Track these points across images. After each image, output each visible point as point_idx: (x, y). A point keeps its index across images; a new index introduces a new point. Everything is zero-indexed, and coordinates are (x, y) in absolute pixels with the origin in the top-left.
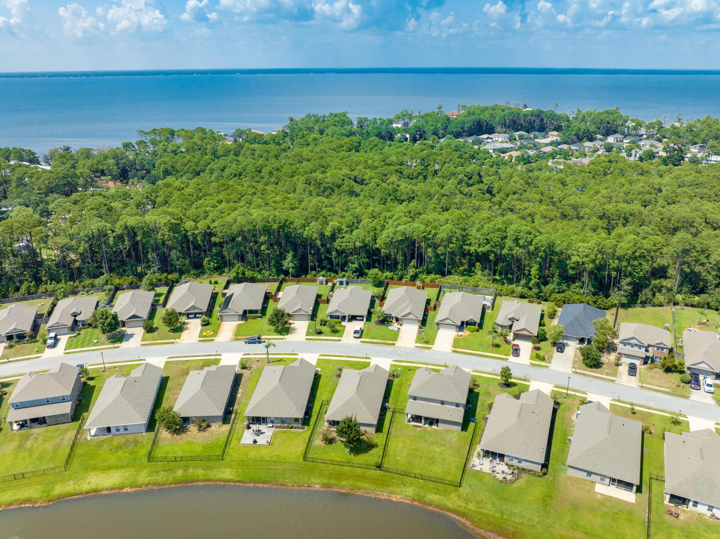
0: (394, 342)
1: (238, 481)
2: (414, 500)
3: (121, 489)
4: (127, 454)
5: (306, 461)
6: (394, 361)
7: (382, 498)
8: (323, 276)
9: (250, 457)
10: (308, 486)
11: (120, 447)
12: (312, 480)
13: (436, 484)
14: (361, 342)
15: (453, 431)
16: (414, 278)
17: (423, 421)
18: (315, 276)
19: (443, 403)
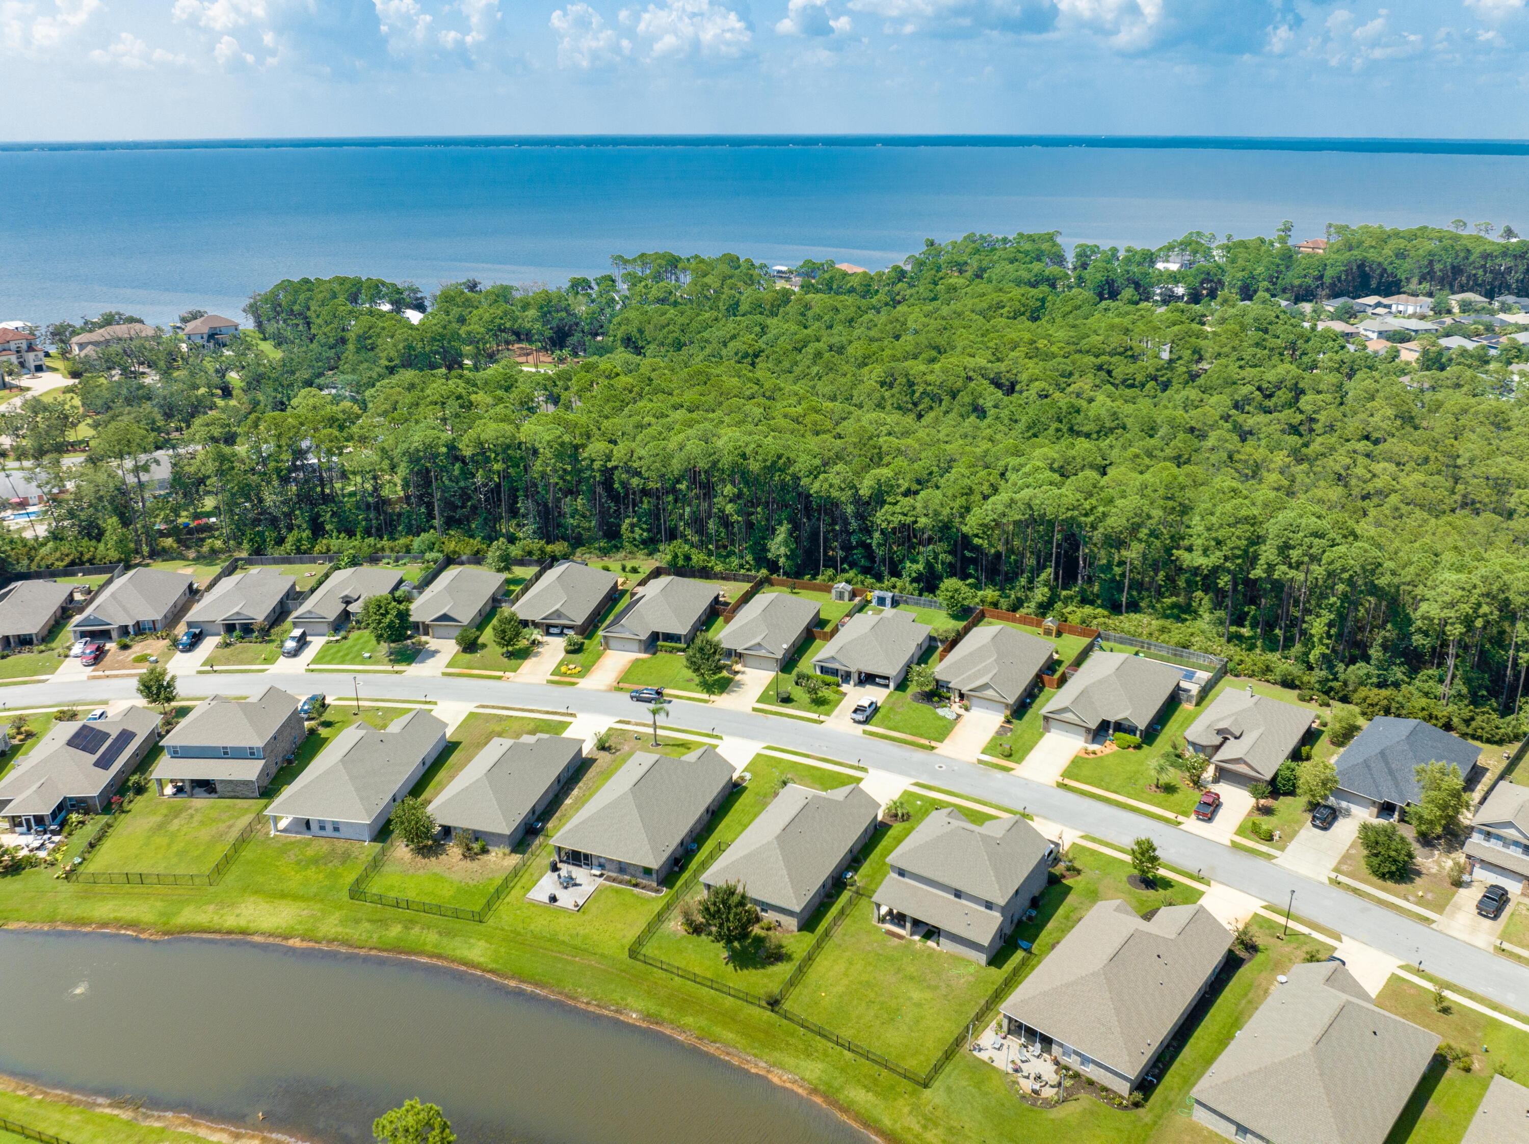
0: (933, 744)
1: (491, 971)
2: (815, 1091)
3: (286, 938)
4: (321, 876)
5: (635, 958)
6: (917, 784)
7: (753, 1070)
8: (848, 582)
9: (532, 927)
10: (617, 1011)
11: (315, 861)
12: (629, 1000)
13: (876, 1067)
14: (865, 732)
15: (969, 962)
16: (1044, 608)
17: (908, 925)
18: (832, 579)
19: (958, 894)
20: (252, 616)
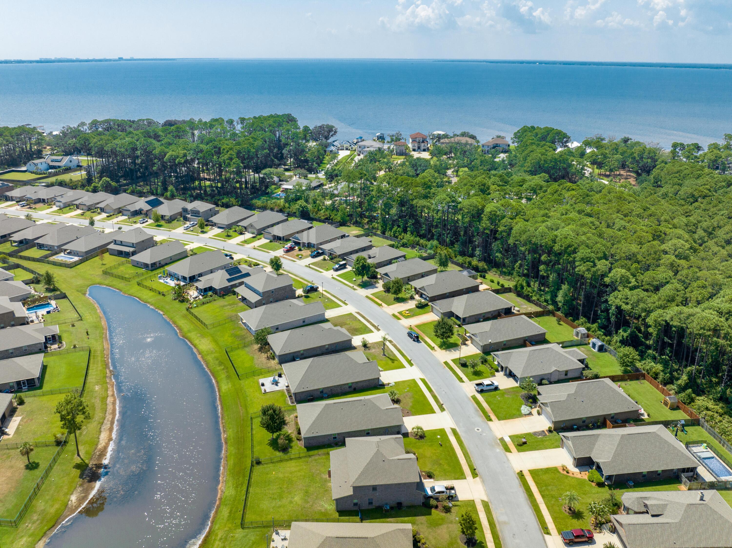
0: (495, 418)
1: (220, 395)
2: (221, 499)
3: (200, 354)
6: (453, 429)
7: (221, 479)
9: (247, 390)
10: (224, 431)
11: (236, 336)
12: (231, 430)
14: (473, 396)
18: (580, 324)
20: (336, 251)
